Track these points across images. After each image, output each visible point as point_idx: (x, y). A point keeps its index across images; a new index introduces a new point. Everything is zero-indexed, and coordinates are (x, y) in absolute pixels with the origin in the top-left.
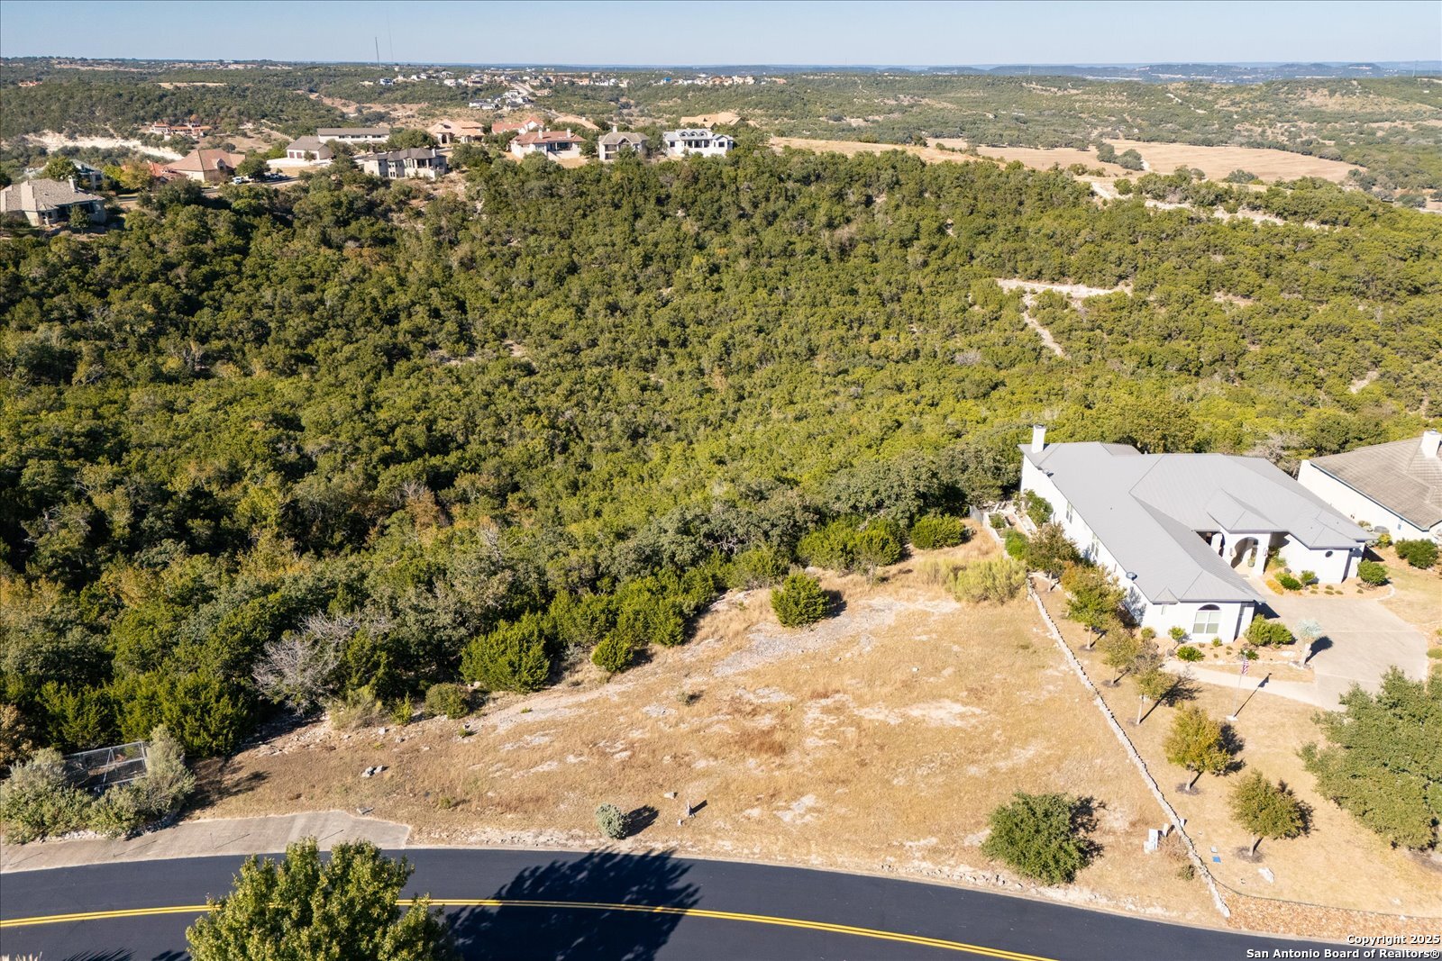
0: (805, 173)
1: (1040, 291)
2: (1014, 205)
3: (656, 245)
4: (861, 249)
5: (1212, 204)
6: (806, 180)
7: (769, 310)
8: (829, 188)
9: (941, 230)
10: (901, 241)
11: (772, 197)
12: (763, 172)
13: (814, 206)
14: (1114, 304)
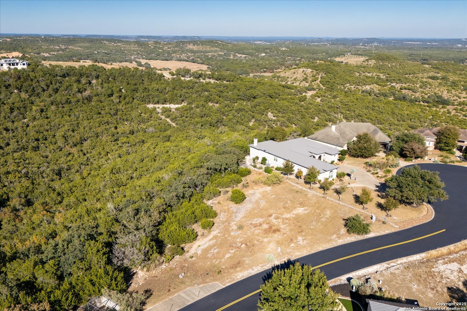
0: (62, 73)
1: (161, 107)
2: (141, 81)
4: (95, 99)
5: (199, 78)
6: (64, 76)
7: (74, 123)
8: (74, 79)
9: (120, 90)
10: (108, 95)
11: (54, 83)
12: (46, 74)
13: (70, 85)
14: (184, 109)
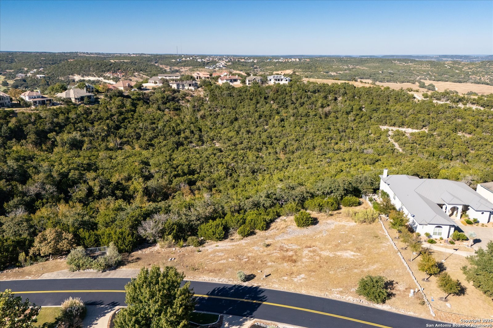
0: (314, 90)
1: (395, 130)
2: (386, 101)
3: (263, 112)
4: (333, 114)
5: (458, 102)
6: (314, 92)
7: (300, 134)
8: (322, 94)
9: (361, 109)
10: (346, 112)
11: (303, 97)
12: (300, 89)
13: (317, 100)
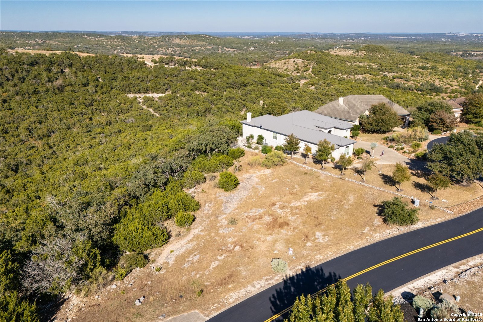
0: (30, 61)
1: (142, 97)
2: (120, 69)
4: (67, 88)
5: (184, 65)
6: (32, 64)
7: (40, 114)
8: (43, 67)
9: (97, 79)
10: (83, 84)
11: (20, 71)
12: (11, 62)
13: (39, 74)
14: (168, 98)
